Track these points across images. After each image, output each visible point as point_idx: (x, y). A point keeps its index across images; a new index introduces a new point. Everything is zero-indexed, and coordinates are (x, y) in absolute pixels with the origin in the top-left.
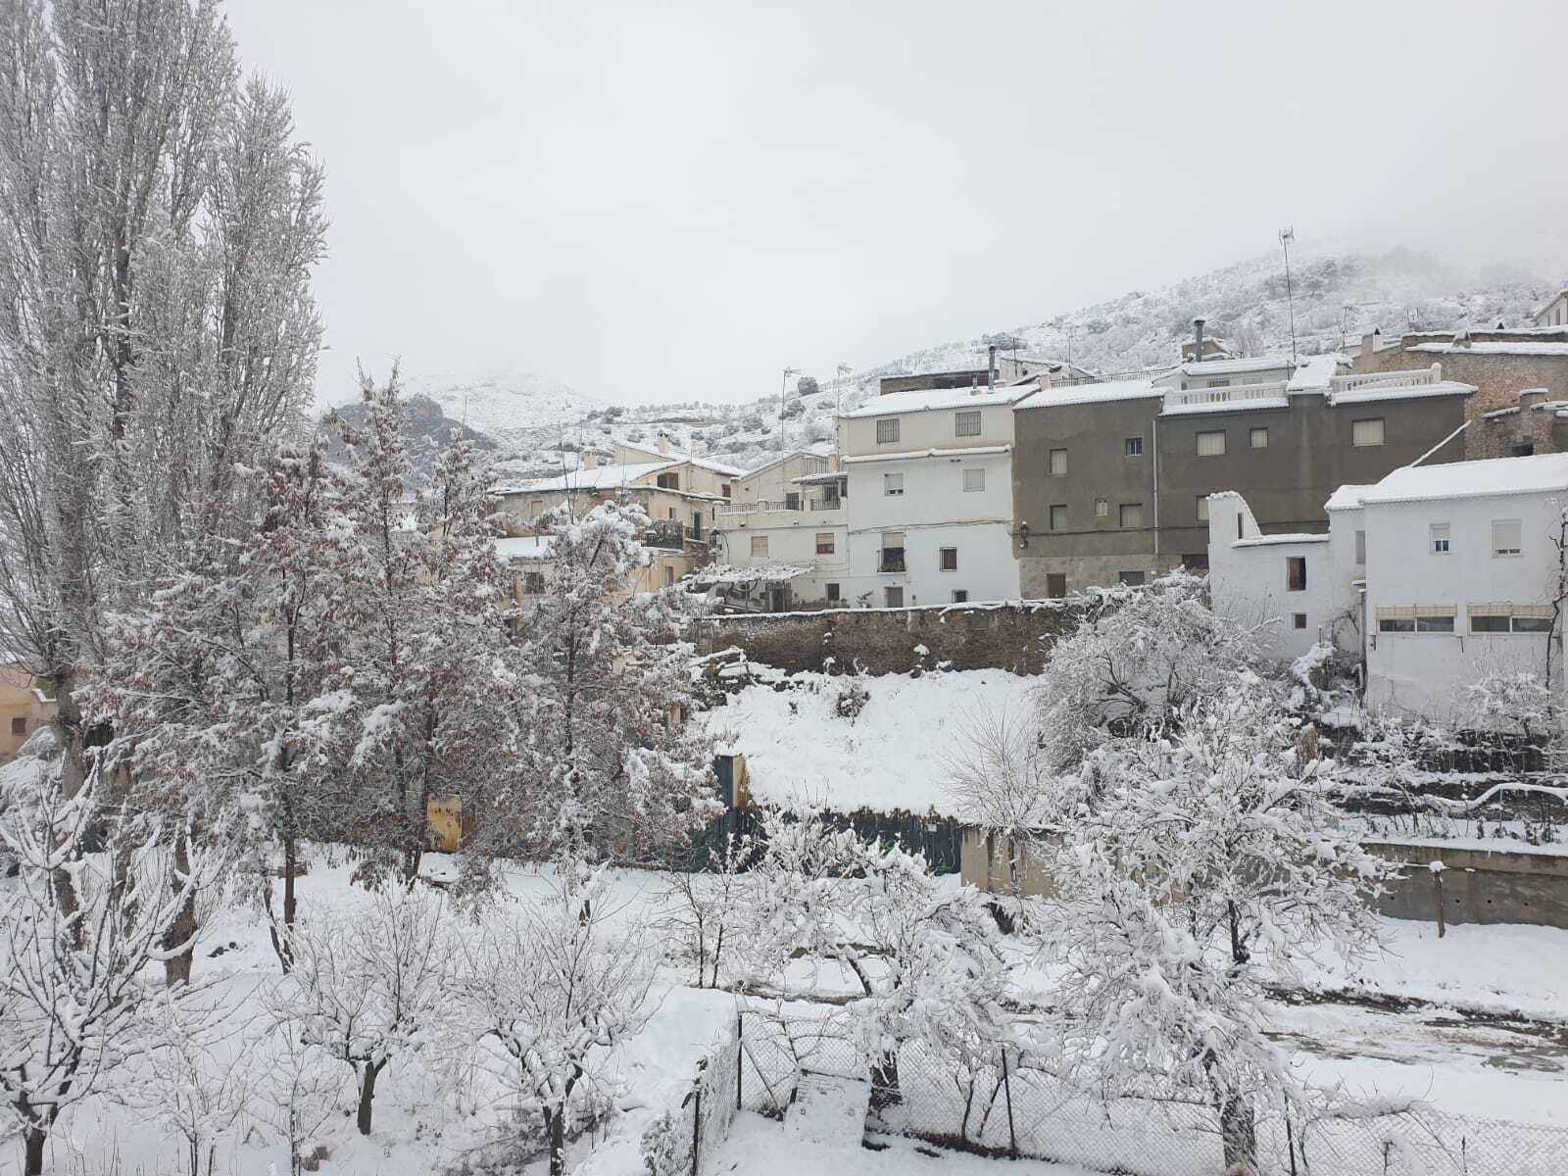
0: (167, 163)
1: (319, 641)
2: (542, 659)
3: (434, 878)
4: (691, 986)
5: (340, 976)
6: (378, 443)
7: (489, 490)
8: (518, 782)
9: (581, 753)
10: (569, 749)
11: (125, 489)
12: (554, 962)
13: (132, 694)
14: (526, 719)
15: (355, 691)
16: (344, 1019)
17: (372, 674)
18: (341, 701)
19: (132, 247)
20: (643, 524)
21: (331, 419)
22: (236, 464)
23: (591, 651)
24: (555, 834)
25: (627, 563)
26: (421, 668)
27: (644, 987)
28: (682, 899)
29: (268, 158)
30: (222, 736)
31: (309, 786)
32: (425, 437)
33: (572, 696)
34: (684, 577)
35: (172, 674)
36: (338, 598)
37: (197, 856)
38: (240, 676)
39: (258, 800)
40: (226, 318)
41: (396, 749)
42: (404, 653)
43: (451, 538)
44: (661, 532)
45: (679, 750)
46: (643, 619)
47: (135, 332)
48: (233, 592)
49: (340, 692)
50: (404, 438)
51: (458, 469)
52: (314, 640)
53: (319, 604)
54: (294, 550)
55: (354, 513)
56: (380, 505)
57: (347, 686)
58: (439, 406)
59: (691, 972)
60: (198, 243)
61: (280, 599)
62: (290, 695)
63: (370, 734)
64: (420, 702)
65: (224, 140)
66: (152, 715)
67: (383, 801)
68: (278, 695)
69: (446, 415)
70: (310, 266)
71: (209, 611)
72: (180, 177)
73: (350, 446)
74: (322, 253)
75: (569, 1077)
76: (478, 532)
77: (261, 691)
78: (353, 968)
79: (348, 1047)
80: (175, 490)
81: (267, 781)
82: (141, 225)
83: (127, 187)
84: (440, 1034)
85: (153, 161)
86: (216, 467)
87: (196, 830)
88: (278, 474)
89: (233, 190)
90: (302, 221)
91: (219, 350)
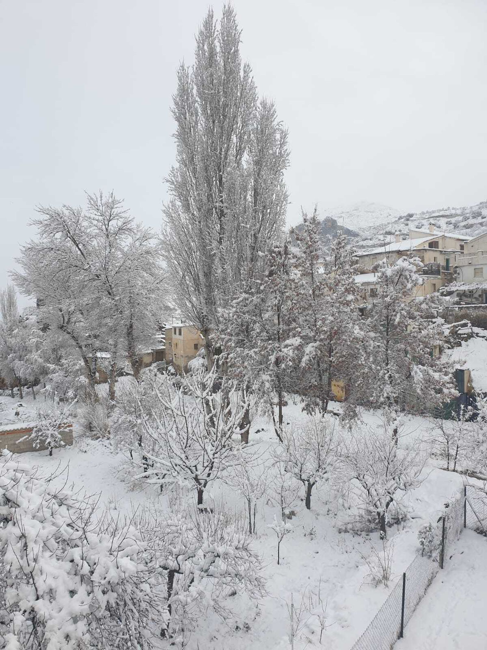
0: (234, 138)
1: (289, 318)
2: (375, 326)
3: (334, 412)
4: (444, 469)
5: (297, 448)
6: (309, 239)
7: (353, 255)
8: (365, 376)
9: (392, 366)
10: (387, 364)
11: (223, 264)
12: (381, 453)
13: (227, 337)
14: (368, 350)
15: (301, 337)
16: (299, 465)
17: (308, 331)
18: (296, 341)
19: (223, 173)
20: (420, 266)
21: (292, 232)
22: (259, 252)
23: (396, 323)
24: (382, 399)
25: (412, 284)
26: (325, 329)
27: (420, 469)
28: (439, 431)
29: (268, 130)
30: (255, 352)
31: (286, 373)
32: (327, 236)
33: (388, 342)
34: (441, 288)
35: (240, 330)
36: (295, 302)
37: (248, 397)
38: (262, 331)
39: (268, 378)
40: (254, 195)
41: (318, 360)
42: (319, 323)
43: (337, 276)
44: (430, 268)
45: (437, 367)
46: (419, 308)
47: (225, 205)
48: (259, 300)
49: (296, 338)
50: (319, 237)
51: (340, 248)
52: (287, 318)
53: (288, 304)
54: (278, 284)
55: (300, 268)
56: (310, 264)
57: (299, 336)
58: (336, 220)
59: (443, 463)
60: (244, 168)
61: (274, 303)
62: (279, 338)
63: (307, 354)
64: (326, 343)
65: (253, 125)
66: (233, 345)
67: (313, 380)
68: (275, 338)
69: (339, 224)
70: (284, 170)
71: (251, 307)
72: (238, 143)
73: (299, 242)
74: (288, 164)
75: (387, 501)
76: (348, 273)
77: (268, 337)
78: (302, 445)
79: (301, 475)
80: (239, 263)
81: (272, 370)
82: (226, 164)
83: (221, 150)
84: (335, 476)
85: (229, 139)
86: (252, 254)
87: (248, 387)
88: (273, 255)
89: (256, 145)
90: (280, 153)
91: (252, 208)
